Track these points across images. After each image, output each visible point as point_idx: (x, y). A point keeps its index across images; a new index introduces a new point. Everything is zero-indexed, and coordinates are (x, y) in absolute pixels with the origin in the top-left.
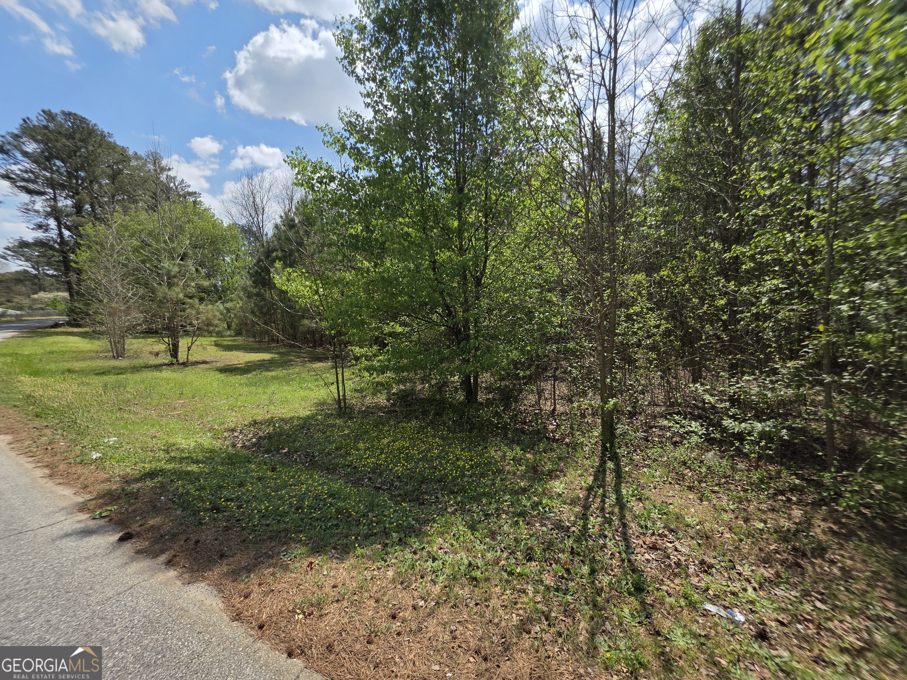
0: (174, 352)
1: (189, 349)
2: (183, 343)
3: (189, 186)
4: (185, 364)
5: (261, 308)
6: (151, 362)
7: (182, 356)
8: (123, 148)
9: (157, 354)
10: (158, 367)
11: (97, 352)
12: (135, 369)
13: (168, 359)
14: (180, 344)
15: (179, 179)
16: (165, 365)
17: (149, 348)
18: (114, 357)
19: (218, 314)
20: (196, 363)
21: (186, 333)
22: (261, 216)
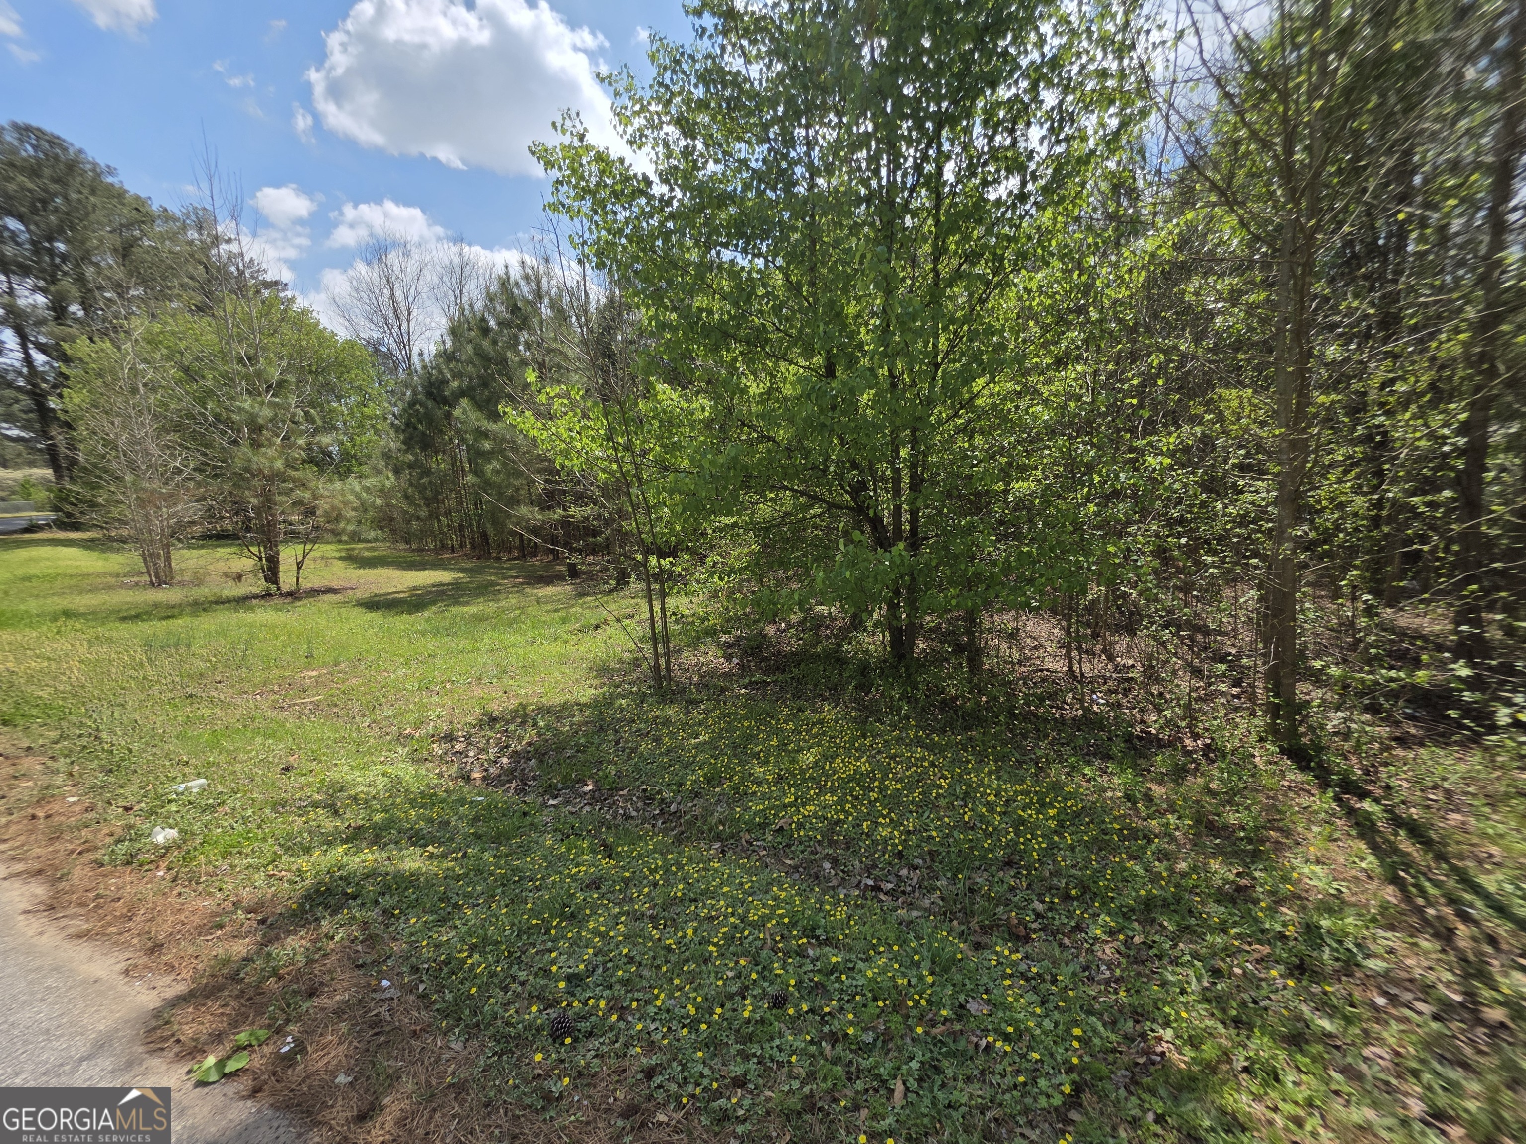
0: (272, 572)
1: (299, 566)
2: (288, 554)
3: (265, 271)
4: (293, 595)
5: (422, 489)
6: (226, 593)
7: (287, 580)
8: (138, 197)
9: (239, 577)
10: (242, 602)
11: (117, 575)
12: (200, 607)
13: (258, 585)
14: (282, 556)
15: (245, 259)
16: (256, 597)
17: (222, 566)
18: (152, 584)
19: (352, 498)
20: (314, 593)
21: (293, 536)
22: (405, 324)
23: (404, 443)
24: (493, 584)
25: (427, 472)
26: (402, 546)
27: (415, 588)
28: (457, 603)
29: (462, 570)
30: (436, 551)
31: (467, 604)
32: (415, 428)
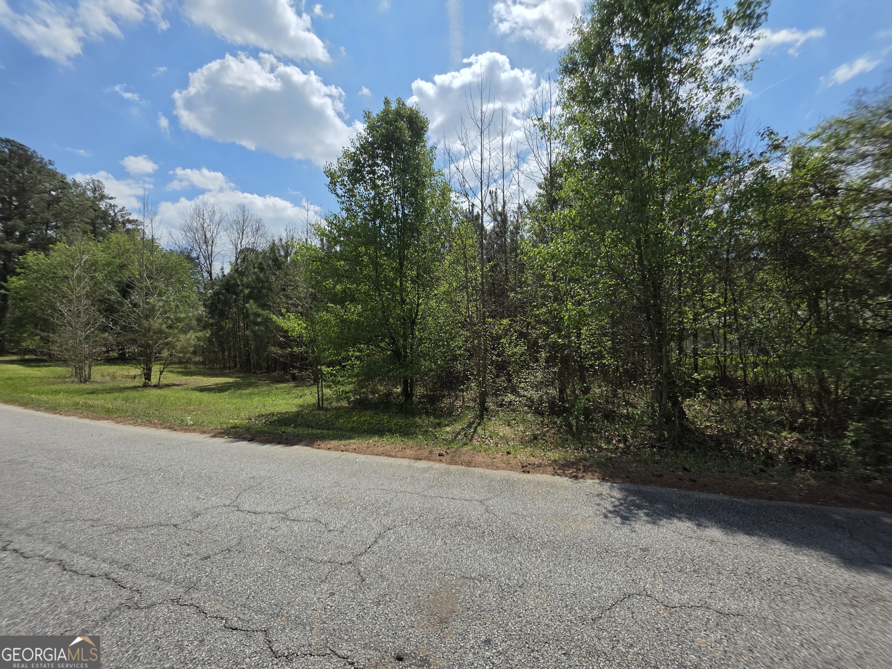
0: (148, 376)
1: (160, 374)
3: (130, 214)
4: (157, 386)
7: (154, 380)
8: (62, 174)
13: (142, 381)
21: (159, 359)
22: (210, 248)
23: (210, 313)
27: (217, 384)
29: (238, 377)
32: (216, 306)
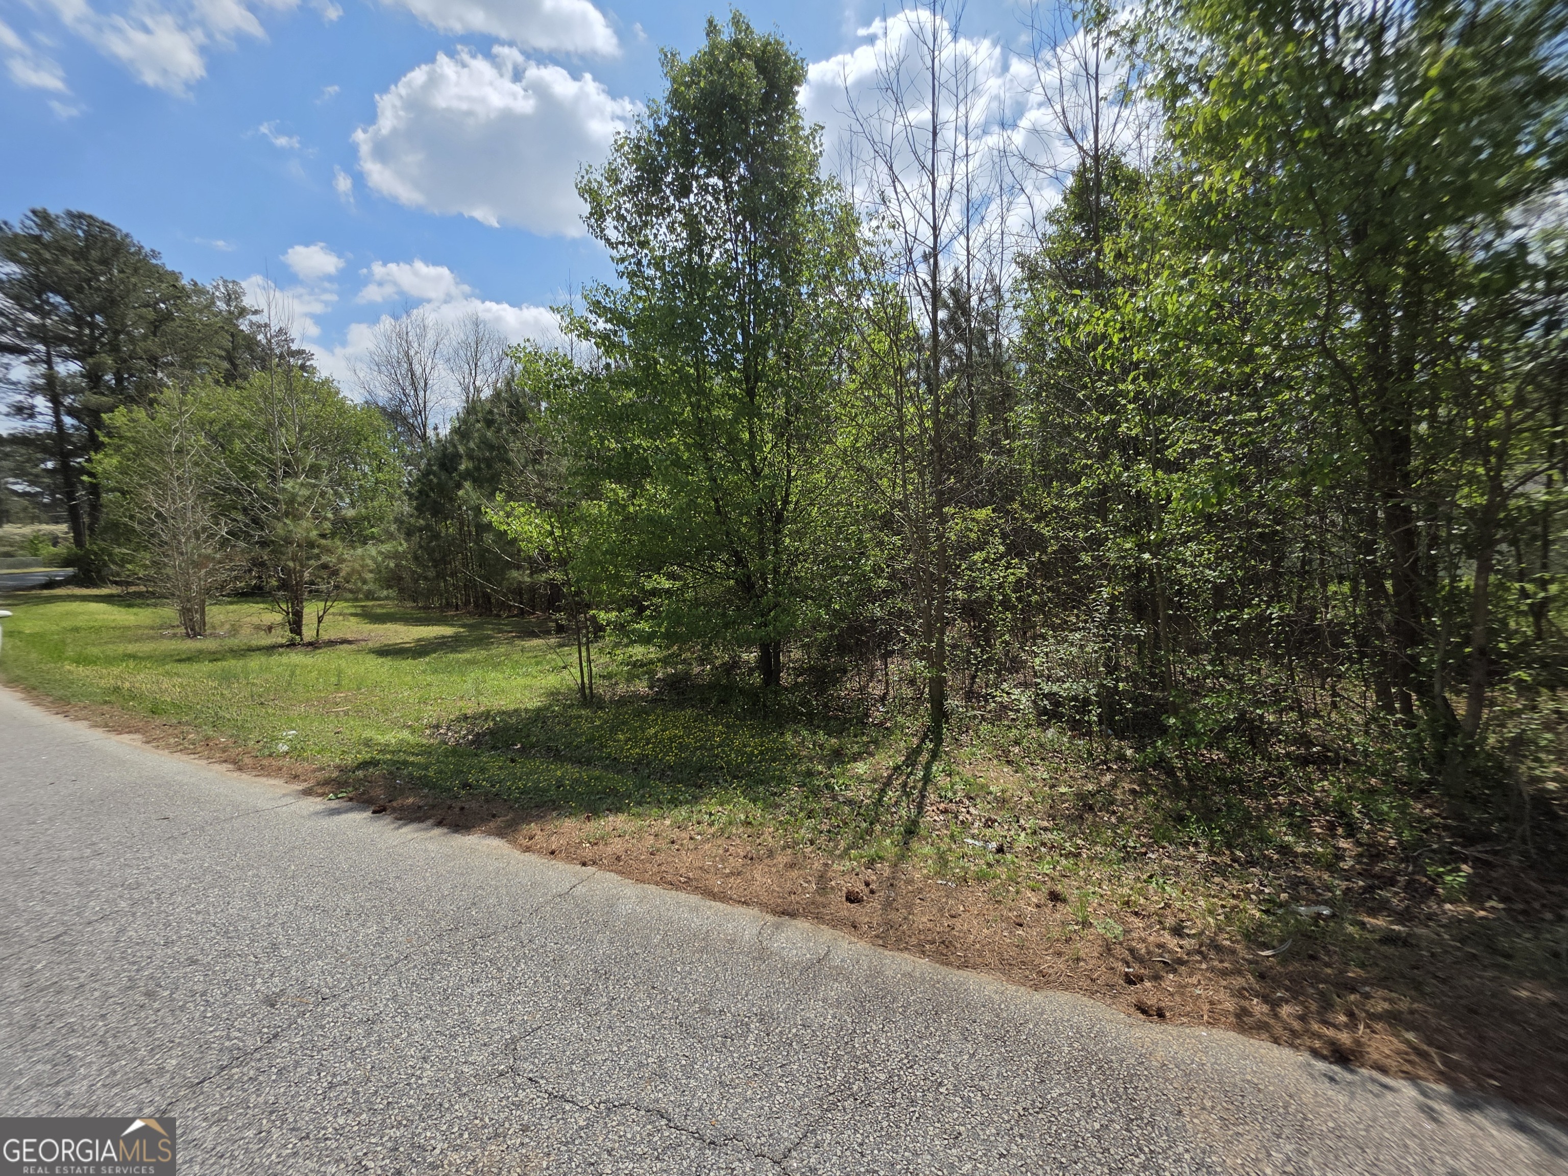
0: (296, 625)
1: (320, 619)
2: (311, 610)
3: (293, 341)
4: (314, 645)
5: (430, 551)
6: (254, 643)
7: (308, 633)
8: (173, 273)
9: (269, 629)
10: (270, 649)
13: (282, 636)
14: (306, 611)
15: (274, 328)
16: (282, 646)
17: (255, 620)
18: (188, 635)
19: (369, 562)
20: (331, 643)
21: (316, 594)
22: (421, 394)
23: (416, 509)
24: (489, 637)
25: (436, 536)
26: (410, 604)
27: (419, 640)
28: (454, 650)
29: (463, 626)
30: (442, 608)
31: (463, 652)
32: (428, 496)
